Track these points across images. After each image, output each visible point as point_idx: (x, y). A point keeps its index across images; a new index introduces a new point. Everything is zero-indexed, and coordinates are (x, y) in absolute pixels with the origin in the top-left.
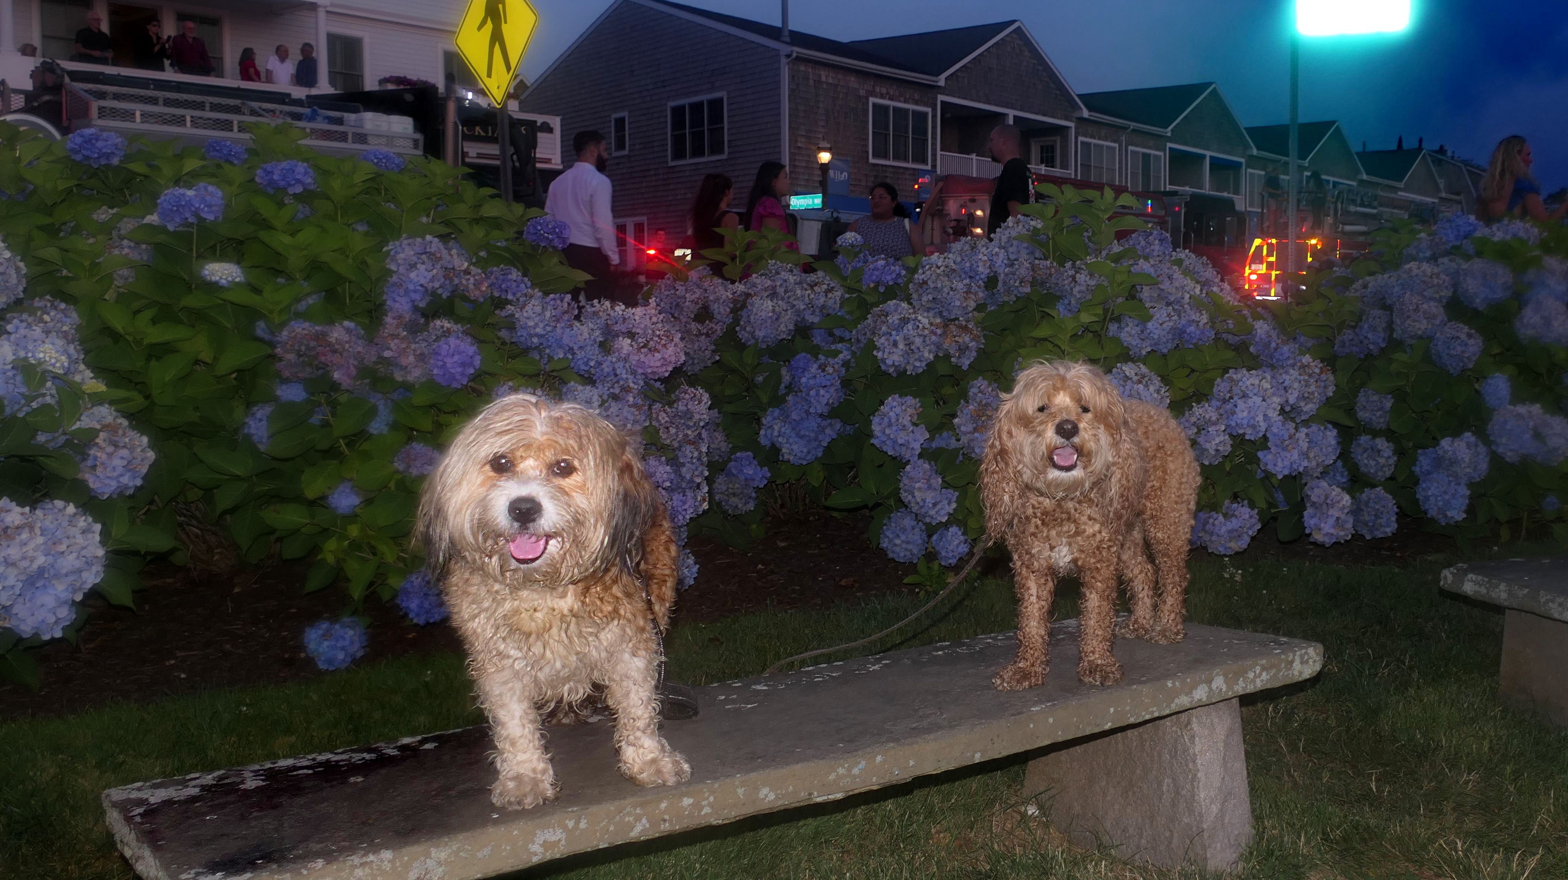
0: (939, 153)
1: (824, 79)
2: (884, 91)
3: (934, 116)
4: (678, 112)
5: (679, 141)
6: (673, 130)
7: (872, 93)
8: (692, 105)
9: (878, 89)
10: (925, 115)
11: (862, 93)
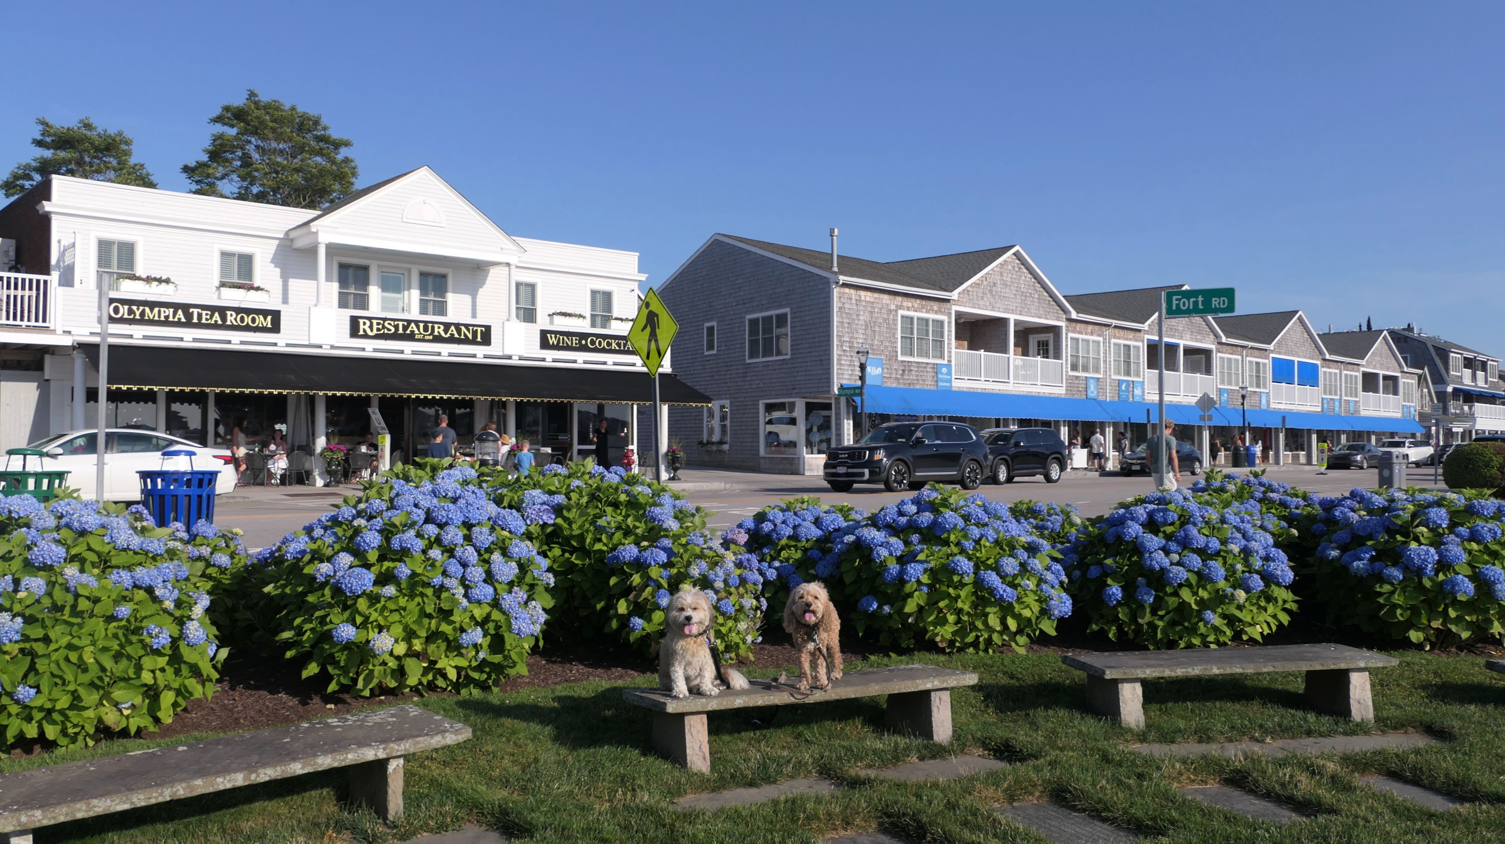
0: (954, 350)
1: (863, 298)
2: (910, 305)
3: (949, 323)
4: (754, 323)
5: (754, 344)
6: (750, 336)
7: (901, 307)
8: (764, 318)
9: (905, 304)
10: (942, 323)
11: (893, 307)
